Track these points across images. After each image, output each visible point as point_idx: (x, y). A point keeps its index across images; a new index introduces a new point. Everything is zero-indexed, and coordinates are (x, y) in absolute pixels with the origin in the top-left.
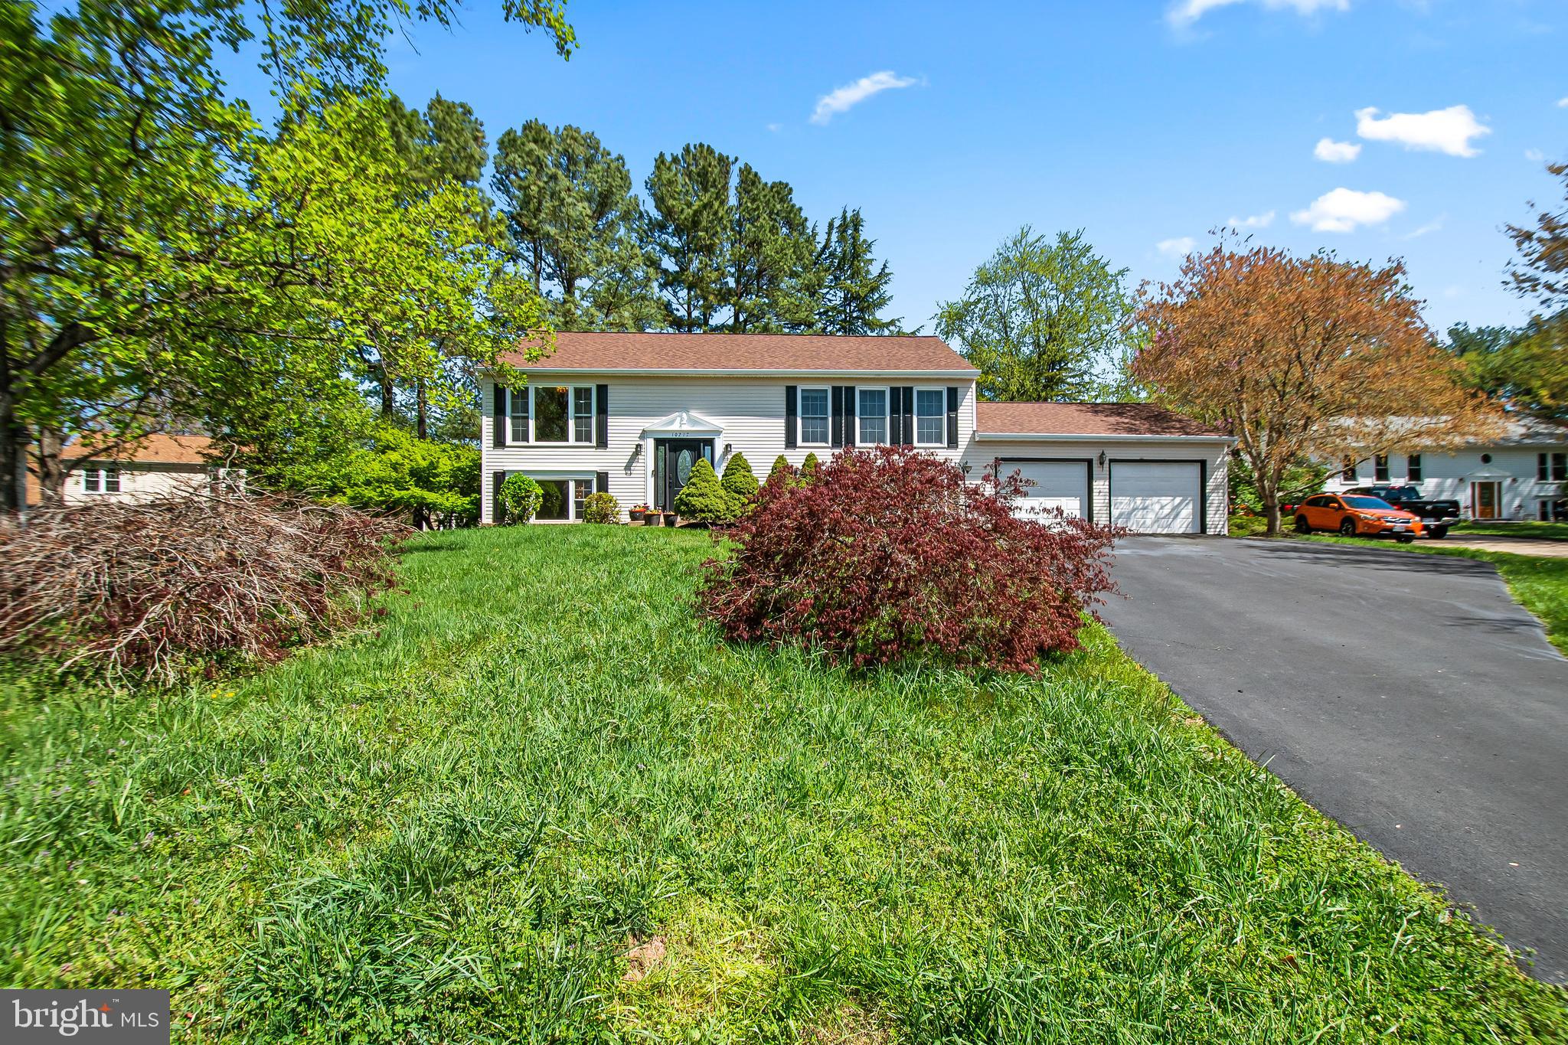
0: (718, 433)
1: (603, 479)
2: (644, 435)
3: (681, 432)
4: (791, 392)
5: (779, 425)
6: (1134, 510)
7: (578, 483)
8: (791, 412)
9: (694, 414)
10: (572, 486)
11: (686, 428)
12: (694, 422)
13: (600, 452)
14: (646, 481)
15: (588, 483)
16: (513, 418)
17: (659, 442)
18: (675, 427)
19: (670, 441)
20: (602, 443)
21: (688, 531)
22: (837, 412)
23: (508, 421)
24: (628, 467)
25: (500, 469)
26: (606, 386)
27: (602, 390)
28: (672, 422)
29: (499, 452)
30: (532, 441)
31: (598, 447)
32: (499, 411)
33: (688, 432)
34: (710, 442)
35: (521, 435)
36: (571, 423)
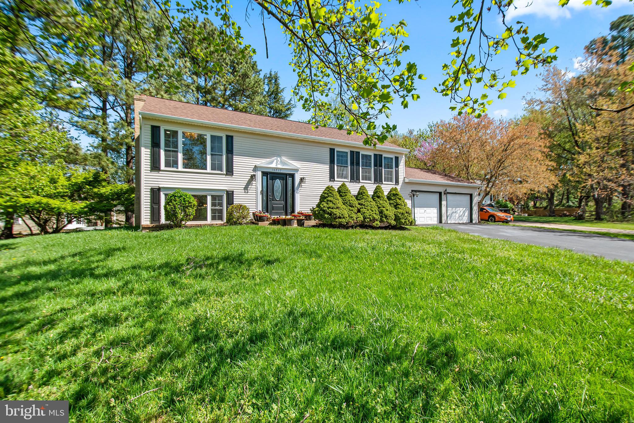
0: (297, 170)
1: (230, 195)
2: (256, 168)
3: (277, 169)
4: (332, 151)
5: (326, 168)
6: (453, 213)
7: (214, 198)
8: (332, 162)
9: (284, 158)
10: (209, 199)
11: (280, 166)
12: (283, 163)
13: (229, 178)
14: (257, 197)
15: (221, 197)
16: (165, 151)
17: (264, 174)
18: (273, 165)
19: (271, 173)
20: (230, 171)
21: (321, 229)
22: (352, 164)
23: (162, 153)
24: (246, 188)
25: (156, 186)
26: (232, 137)
27: (230, 139)
28: (272, 163)
29: (155, 174)
30: (180, 168)
31: (227, 174)
32: (155, 144)
33: (281, 169)
34: (292, 176)
35: (172, 163)
36: (209, 158)
